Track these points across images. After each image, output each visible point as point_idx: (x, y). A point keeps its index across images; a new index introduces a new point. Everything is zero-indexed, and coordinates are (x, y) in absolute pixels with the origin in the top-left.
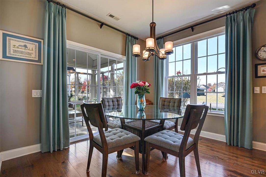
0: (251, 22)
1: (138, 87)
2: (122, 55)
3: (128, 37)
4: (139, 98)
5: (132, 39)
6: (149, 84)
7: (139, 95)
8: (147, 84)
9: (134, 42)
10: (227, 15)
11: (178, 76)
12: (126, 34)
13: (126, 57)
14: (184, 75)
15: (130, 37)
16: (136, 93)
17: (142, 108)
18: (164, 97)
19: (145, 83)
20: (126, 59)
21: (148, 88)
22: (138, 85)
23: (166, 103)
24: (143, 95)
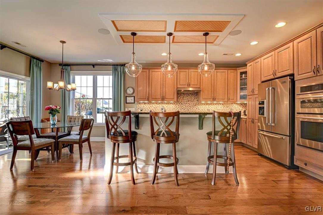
0: (124, 73)
1: (51, 110)
2: (26, 76)
3: (33, 60)
4: (52, 117)
5: (37, 62)
6: (59, 108)
7: (52, 115)
8: (58, 107)
9: (39, 64)
10: (113, 65)
11: (83, 99)
12: (31, 57)
13: (30, 78)
14: (88, 98)
15: (35, 60)
16: (50, 113)
17: (55, 123)
18: (71, 115)
19: (57, 107)
20: (30, 79)
21: (59, 110)
22: (52, 108)
23: (72, 120)
24: (55, 115)
